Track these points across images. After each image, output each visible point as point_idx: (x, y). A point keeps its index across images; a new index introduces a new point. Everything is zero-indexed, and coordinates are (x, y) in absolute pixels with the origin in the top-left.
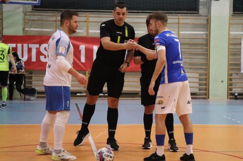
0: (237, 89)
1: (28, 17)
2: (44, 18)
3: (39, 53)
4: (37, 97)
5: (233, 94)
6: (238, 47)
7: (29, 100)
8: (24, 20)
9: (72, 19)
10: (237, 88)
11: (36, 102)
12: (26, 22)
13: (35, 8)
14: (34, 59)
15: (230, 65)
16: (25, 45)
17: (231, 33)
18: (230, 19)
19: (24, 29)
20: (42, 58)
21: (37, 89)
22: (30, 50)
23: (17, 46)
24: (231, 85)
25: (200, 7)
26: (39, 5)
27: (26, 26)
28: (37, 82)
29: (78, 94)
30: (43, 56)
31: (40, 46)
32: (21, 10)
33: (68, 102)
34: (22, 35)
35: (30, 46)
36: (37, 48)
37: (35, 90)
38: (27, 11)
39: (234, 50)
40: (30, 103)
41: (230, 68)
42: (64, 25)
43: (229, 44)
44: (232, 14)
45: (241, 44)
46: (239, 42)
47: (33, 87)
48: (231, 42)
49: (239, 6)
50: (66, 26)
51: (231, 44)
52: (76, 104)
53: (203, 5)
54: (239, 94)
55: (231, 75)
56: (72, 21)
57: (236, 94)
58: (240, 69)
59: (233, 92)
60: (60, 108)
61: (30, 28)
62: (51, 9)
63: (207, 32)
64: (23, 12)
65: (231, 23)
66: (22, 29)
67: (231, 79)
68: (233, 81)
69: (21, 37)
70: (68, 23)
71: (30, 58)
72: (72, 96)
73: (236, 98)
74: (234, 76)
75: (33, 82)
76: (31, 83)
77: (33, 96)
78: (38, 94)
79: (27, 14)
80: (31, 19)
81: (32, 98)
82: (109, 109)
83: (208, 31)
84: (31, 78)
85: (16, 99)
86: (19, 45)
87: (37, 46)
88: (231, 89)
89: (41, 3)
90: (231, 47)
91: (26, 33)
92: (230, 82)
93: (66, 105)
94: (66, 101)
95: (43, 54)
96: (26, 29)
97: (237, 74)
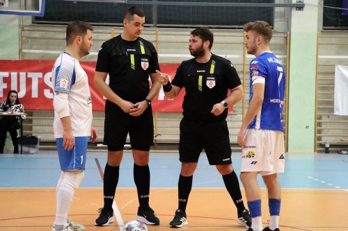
0: (328, 138)
1: (26, 33)
2: (50, 35)
3: (42, 86)
4: (40, 149)
5: (322, 146)
6: (330, 77)
7: (27, 153)
8: (21, 37)
9: (86, 34)
10: (329, 136)
11: (38, 156)
12: (23, 41)
13: (37, 20)
14: (35, 94)
15: (318, 103)
16: (23, 74)
17: (320, 57)
18: (318, 37)
19: (20, 50)
20: (47, 93)
21: (39, 137)
22: (29, 81)
23: (10, 75)
24: (320, 132)
25: (276, 20)
26: (43, 16)
27: (24, 46)
28: (39, 127)
29: (98, 145)
30: (49, 90)
31: (44, 75)
32: (16, 22)
33: (82, 157)
34: (18, 59)
35: (30, 75)
36: (39, 79)
37: (37, 139)
38: (24, 24)
39: (325, 82)
40: (28, 158)
41: (318, 108)
42: (75, 42)
43: (317, 73)
44: (321, 29)
45: (334, 73)
46: (332, 71)
47: (34, 135)
48: (319, 71)
49: (331, 18)
50: (78, 44)
51: (319, 73)
52: (96, 160)
53: (280, 17)
54: (332, 146)
55: (320, 118)
56: (87, 37)
57: (328, 146)
58: (332, 110)
59: (322, 142)
60: (70, 166)
61: (30, 49)
62: (60, 22)
63: (285, 56)
64: (20, 26)
65: (320, 42)
66: (18, 51)
67: (320, 124)
68: (323, 126)
69: (16, 62)
70: (81, 40)
71: (29, 92)
72: (88, 148)
73: (327, 151)
74: (324, 119)
75: (34, 128)
76: (31, 129)
77: (34, 147)
78: (40, 145)
79: (26, 28)
80: (31, 36)
81: (32, 150)
82: (136, 167)
83: (286, 54)
84: (30, 121)
85: (8, 151)
86: (14, 74)
87: (40, 75)
88: (319, 139)
89: (46, 13)
90: (320, 77)
91: (23, 56)
92: (319, 128)
93: (78, 161)
94: (78, 155)
95: (47, 87)
96: (24, 51)
97: (328, 116)
